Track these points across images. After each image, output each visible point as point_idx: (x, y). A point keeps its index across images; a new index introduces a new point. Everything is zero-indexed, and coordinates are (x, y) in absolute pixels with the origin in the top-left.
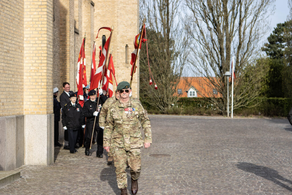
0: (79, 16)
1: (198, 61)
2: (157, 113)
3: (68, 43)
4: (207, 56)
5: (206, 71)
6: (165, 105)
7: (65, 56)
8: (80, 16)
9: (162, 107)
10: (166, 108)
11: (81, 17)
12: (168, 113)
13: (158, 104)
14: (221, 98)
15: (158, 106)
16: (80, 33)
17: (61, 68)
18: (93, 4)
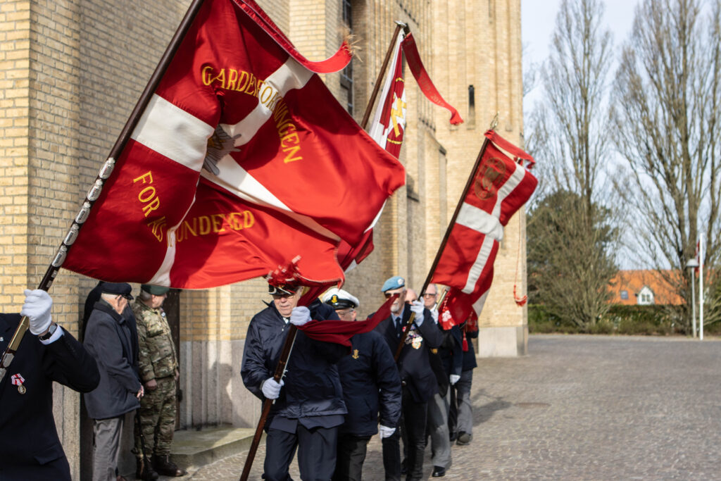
0: (418, 172)
1: (639, 242)
2: (571, 333)
3: (395, 217)
4: (654, 234)
5: (655, 259)
6: (586, 318)
7: (391, 239)
8: (421, 172)
9: (580, 322)
10: (588, 324)
11: (424, 174)
12: (590, 332)
13: (574, 316)
14: (682, 306)
15: (574, 321)
16: (420, 199)
17: (383, 258)
18: (443, 152)
